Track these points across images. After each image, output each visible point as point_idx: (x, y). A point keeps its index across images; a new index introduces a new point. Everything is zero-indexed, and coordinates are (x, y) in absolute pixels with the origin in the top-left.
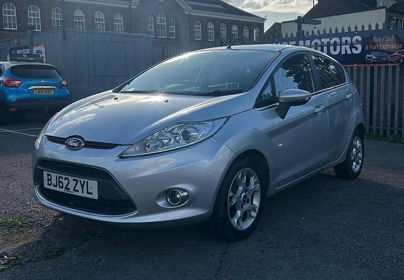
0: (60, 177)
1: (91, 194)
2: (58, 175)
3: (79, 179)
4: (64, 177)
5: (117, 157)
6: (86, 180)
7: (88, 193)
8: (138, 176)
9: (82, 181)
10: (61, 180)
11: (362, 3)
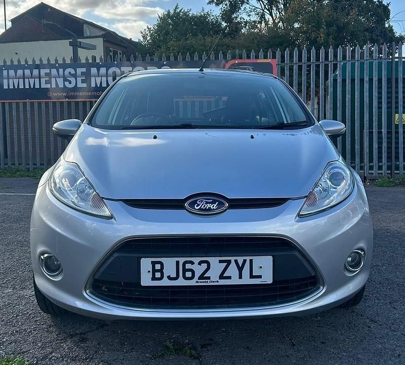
0: (185, 263)
1: (260, 277)
2: (182, 260)
3: (233, 259)
4: (196, 260)
5: (296, 217)
6: (248, 258)
7: (252, 276)
8: (325, 240)
9: (240, 260)
10: (188, 266)
11: (66, 29)
